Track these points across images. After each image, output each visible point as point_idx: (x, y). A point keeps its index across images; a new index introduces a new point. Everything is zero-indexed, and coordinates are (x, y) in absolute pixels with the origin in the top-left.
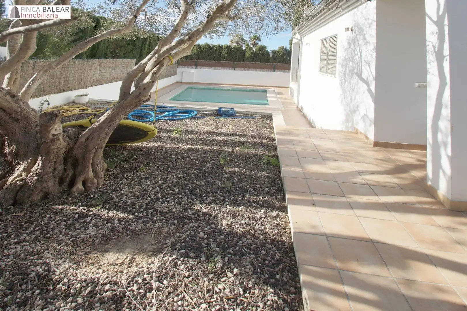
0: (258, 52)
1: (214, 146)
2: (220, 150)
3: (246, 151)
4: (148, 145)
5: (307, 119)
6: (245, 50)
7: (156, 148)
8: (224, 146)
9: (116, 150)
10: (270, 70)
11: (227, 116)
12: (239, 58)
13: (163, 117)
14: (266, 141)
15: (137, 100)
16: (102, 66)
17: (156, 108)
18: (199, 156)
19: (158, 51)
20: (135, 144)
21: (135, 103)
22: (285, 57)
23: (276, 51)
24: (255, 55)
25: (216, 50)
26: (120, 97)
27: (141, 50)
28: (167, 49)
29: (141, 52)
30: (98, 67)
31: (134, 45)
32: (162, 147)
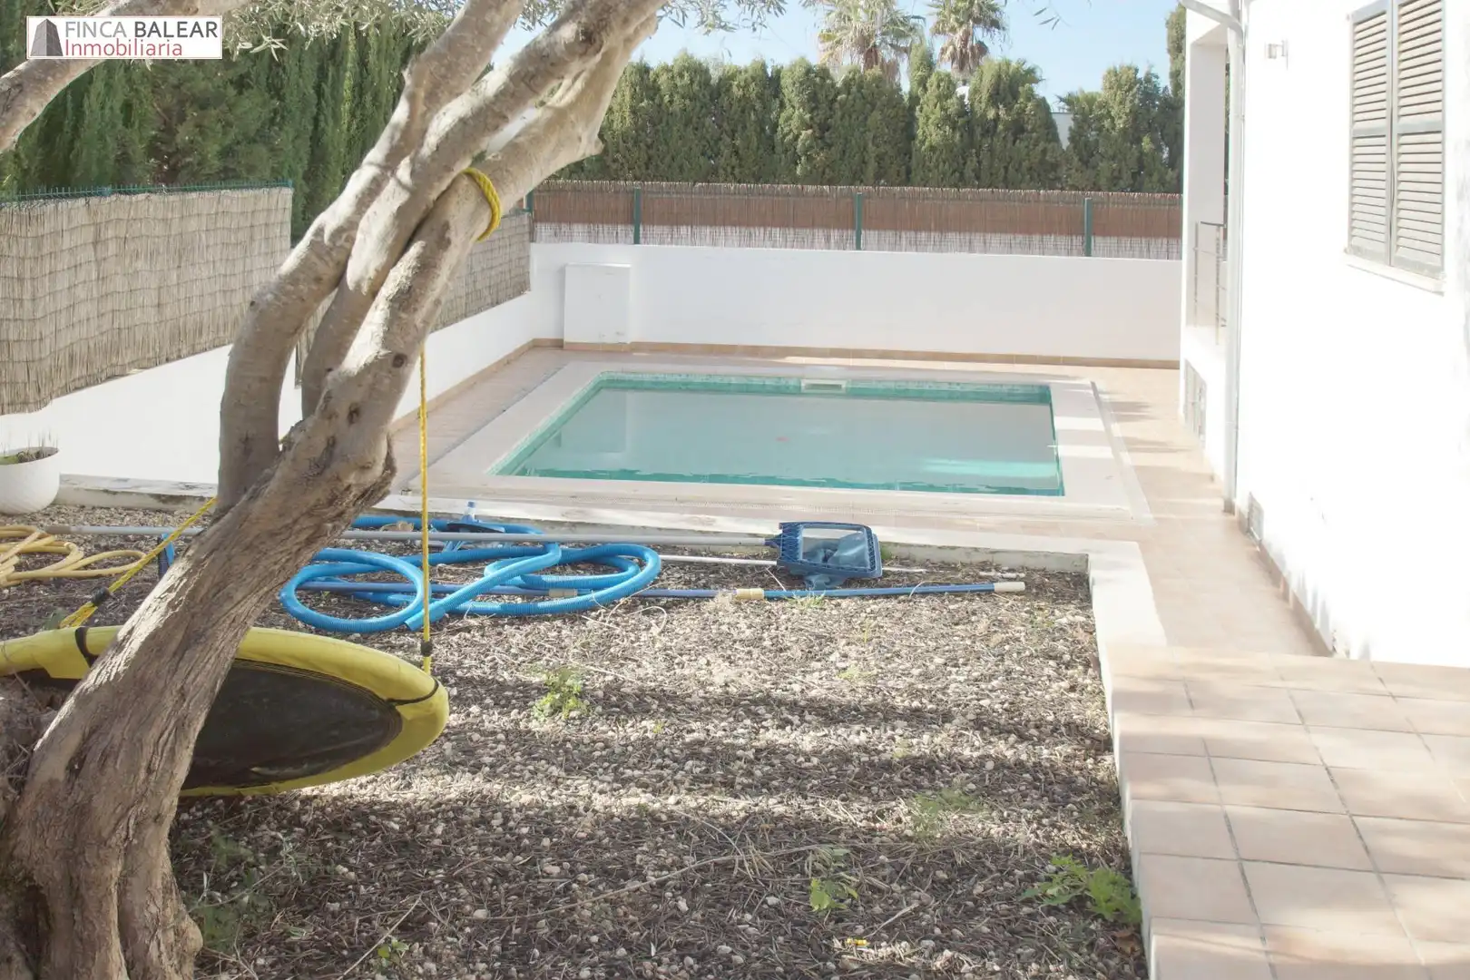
0: (991, 114)
1: (772, 791)
2: (808, 823)
3: (951, 822)
4: (409, 795)
5: (1286, 586)
6: (914, 99)
7: (453, 813)
8: (830, 790)
9: (238, 831)
10: (1063, 241)
11: (829, 585)
12: (880, 158)
13: (471, 595)
14: (1056, 753)
15: (319, 494)
16: (112, 248)
17: (428, 536)
18: (690, 861)
19: (409, 139)
20: (333, 789)
21: (309, 514)
22: (1146, 144)
23: (1091, 100)
24: (971, 132)
25: (745, 104)
26: (224, 472)
27: (316, 120)
28: (463, 121)
29: (316, 139)
30: (89, 253)
31: (276, 91)
32: (487, 803)
